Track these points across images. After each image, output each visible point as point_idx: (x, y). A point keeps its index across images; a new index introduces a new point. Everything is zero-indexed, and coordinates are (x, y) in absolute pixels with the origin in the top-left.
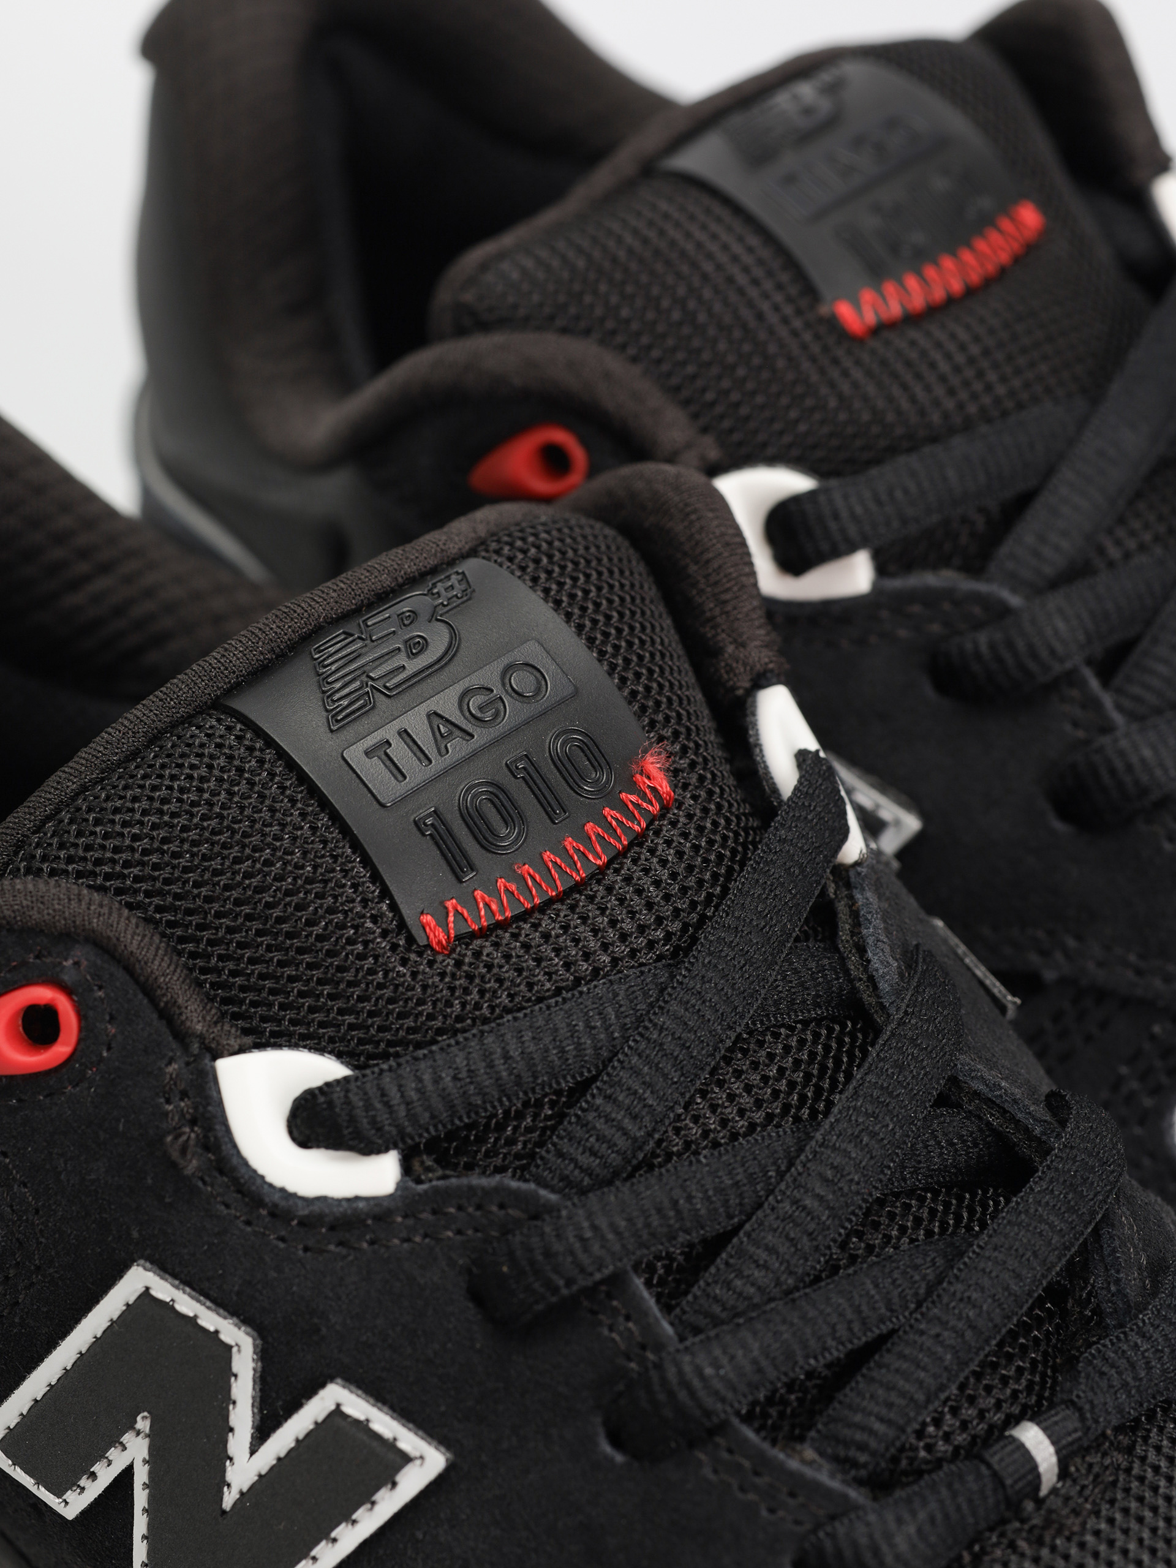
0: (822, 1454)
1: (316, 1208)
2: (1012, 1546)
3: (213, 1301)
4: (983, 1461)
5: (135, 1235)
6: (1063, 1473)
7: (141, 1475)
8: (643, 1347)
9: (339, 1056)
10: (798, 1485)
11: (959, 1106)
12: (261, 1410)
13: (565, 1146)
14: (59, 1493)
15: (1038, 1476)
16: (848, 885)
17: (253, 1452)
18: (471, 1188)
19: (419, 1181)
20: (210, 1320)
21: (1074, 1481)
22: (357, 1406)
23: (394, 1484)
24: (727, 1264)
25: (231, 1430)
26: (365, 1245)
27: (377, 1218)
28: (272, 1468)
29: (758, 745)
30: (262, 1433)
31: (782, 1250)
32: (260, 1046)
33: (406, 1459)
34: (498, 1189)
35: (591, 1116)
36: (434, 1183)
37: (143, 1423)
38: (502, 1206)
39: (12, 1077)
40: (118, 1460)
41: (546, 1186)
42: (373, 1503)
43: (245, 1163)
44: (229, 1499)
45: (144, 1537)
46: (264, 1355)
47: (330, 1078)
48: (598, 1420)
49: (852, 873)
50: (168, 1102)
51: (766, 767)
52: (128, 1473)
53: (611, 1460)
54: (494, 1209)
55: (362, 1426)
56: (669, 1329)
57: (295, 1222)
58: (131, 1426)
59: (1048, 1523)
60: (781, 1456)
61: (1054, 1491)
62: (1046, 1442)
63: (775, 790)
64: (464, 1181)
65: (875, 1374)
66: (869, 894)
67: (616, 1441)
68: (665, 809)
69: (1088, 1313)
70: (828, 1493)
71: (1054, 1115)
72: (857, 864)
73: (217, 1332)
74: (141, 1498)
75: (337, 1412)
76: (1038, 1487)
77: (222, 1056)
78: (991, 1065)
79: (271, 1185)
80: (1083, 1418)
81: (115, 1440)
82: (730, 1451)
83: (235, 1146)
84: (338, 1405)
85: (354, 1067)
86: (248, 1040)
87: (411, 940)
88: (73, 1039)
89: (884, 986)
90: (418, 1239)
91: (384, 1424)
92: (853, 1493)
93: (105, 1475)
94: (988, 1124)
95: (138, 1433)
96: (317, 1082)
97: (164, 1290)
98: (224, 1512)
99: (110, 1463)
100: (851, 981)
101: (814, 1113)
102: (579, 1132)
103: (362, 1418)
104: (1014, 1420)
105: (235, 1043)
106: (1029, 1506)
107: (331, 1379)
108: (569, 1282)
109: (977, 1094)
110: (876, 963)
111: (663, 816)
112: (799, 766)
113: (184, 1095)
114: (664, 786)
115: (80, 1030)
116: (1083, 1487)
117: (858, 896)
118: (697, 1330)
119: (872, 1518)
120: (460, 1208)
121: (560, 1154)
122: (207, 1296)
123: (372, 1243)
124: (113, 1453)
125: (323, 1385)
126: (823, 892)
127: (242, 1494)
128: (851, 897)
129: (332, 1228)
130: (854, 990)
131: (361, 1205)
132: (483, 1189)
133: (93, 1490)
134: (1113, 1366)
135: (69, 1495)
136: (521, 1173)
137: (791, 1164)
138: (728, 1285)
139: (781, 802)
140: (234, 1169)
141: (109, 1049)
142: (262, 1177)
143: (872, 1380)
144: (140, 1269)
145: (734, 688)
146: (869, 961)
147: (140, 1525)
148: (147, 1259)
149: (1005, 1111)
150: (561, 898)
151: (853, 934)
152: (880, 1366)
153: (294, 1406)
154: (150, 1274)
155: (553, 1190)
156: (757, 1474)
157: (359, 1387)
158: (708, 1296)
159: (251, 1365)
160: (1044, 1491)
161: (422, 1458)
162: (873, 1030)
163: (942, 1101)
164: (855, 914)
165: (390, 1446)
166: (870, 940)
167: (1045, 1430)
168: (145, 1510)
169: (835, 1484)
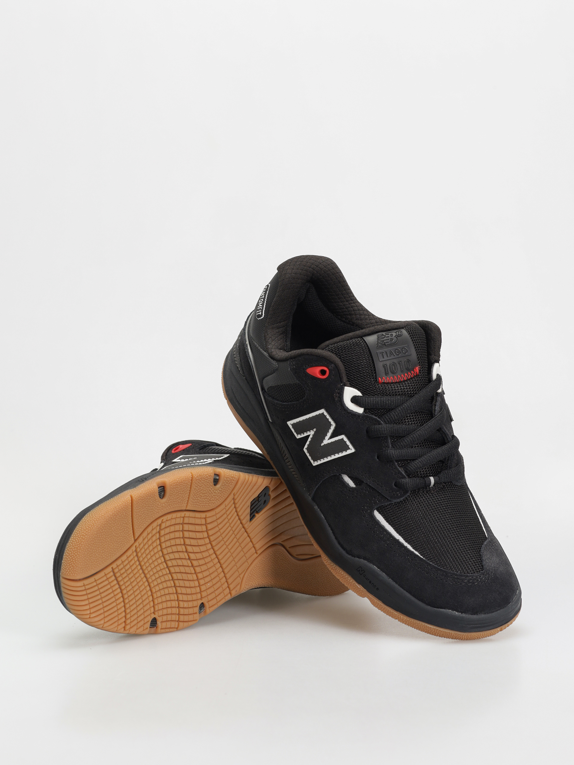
0: (404, 470)
1: (351, 411)
2: (424, 492)
3: (332, 418)
4: (424, 479)
5: (325, 405)
6: (434, 485)
7: (311, 436)
8: (386, 447)
9: (361, 392)
10: (400, 472)
11: (440, 432)
12: (332, 434)
13: (386, 417)
14: (297, 434)
15: (431, 483)
16: (437, 395)
17: (328, 439)
18: (372, 417)
19: (365, 413)
20: (330, 420)
21: (435, 487)
22: (346, 439)
23: (346, 451)
24: (401, 441)
25: (327, 435)
26: (355, 419)
27: (358, 416)
28: (330, 443)
29: (432, 371)
30: (331, 437)
31: (409, 441)
32: (351, 387)
33: (349, 449)
34: (376, 419)
35: (391, 414)
36: (368, 415)
37: (315, 430)
38: (375, 421)
39: (316, 378)
40: (308, 433)
41: (382, 421)
42: (342, 453)
43: (344, 402)
44: (322, 445)
45: (308, 445)
46: (336, 428)
47: (359, 395)
48: (377, 454)
49: (438, 394)
50: (336, 389)
51: (432, 375)
52: (309, 436)
53: (376, 460)
54: (374, 421)
55: (345, 442)
56: (391, 446)
57: (361, 417)
58: (313, 429)
59: (429, 491)
60: (399, 468)
61: (432, 487)
62: (433, 480)
63: (432, 378)
64: (372, 416)
65: (414, 462)
66: (439, 398)
67: (378, 458)
68: (417, 375)
69: (446, 466)
70: (403, 475)
71: (452, 438)
72: (439, 393)
73: (330, 422)
74: (309, 439)
75: (342, 439)
76: (430, 486)
77: (346, 386)
78: (446, 428)
79: (346, 406)
80: (439, 479)
81: (309, 430)
82: (392, 465)
83: (343, 399)
84: (343, 438)
85: (363, 395)
86: (350, 385)
87: (376, 380)
88: (327, 376)
89: (436, 412)
90: (362, 421)
91: (348, 443)
92: (406, 476)
93: (306, 434)
94: (443, 436)
95: (313, 431)
96: (357, 395)
97: (326, 414)
98: (321, 446)
99: (307, 433)
100: (432, 409)
101: (420, 425)
102: (389, 415)
103: (345, 441)
104: (430, 476)
105: (348, 385)
106: (428, 488)
107: (343, 434)
108: (380, 435)
109: (443, 431)
110: (436, 408)
111: (416, 376)
112: (437, 376)
113: (339, 390)
114: (418, 371)
115: (329, 375)
116: (436, 488)
117: (438, 398)
118: (394, 448)
119: (407, 480)
120: (369, 419)
121: (385, 417)
122: (331, 417)
123: (356, 419)
124: (308, 432)
125: (342, 435)
126: (433, 395)
127: (324, 444)
128: (437, 397)
129: (352, 415)
130: (432, 411)
131: (357, 413)
132: (374, 418)
133: (303, 436)
134: (446, 474)
135: (299, 435)
136: (379, 418)
137: (415, 431)
138: (400, 443)
139: (432, 381)
140: (342, 402)
141: (331, 379)
142: (345, 405)
143: (414, 463)
144: (324, 410)
145: (431, 361)
146: (435, 407)
147: (308, 443)
148: (325, 409)
149: (446, 435)
150: (398, 382)
151: (435, 403)
152: (416, 461)
153: (337, 436)
154: (325, 411)
155: (383, 421)
156: (395, 469)
157: (347, 437)
158: (397, 444)
159: (333, 428)
160: (430, 487)
161: (351, 449)
162: (432, 417)
163: (438, 430)
164: (436, 400)
165: (348, 446)
166: (437, 405)
167: (434, 478)
168: (309, 441)
169: (404, 474)
